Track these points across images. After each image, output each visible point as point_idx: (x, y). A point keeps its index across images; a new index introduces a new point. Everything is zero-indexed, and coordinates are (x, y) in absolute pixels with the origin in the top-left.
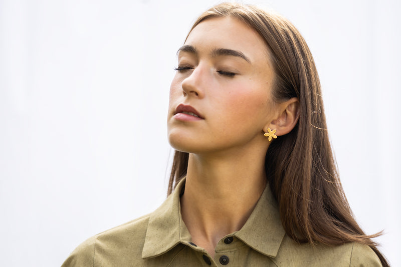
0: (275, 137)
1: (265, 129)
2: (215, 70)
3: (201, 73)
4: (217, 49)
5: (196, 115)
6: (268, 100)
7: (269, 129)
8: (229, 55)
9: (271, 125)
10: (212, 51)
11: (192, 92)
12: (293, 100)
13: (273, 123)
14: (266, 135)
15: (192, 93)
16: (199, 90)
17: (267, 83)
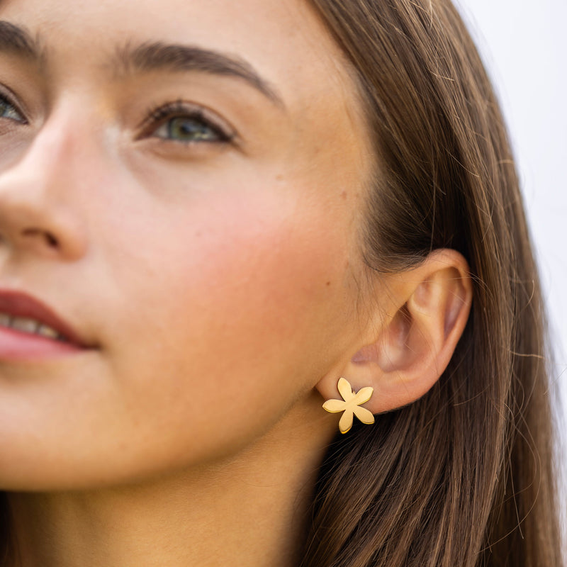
0: (367, 418)
1: (328, 387)
2: (128, 134)
3: (68, 150)
4: (135, 44)
5: (47, 332)
6: (348, 265)
7: (345, 387)
8: (188, 68)
9: (352, 369)
10: (112, 51)
11: (30, 232)
12: (443, 260)
13: (359, 360)
14: (331, 406)
15: (28, 240)
16: (62, 222)
17: (344, 195)
